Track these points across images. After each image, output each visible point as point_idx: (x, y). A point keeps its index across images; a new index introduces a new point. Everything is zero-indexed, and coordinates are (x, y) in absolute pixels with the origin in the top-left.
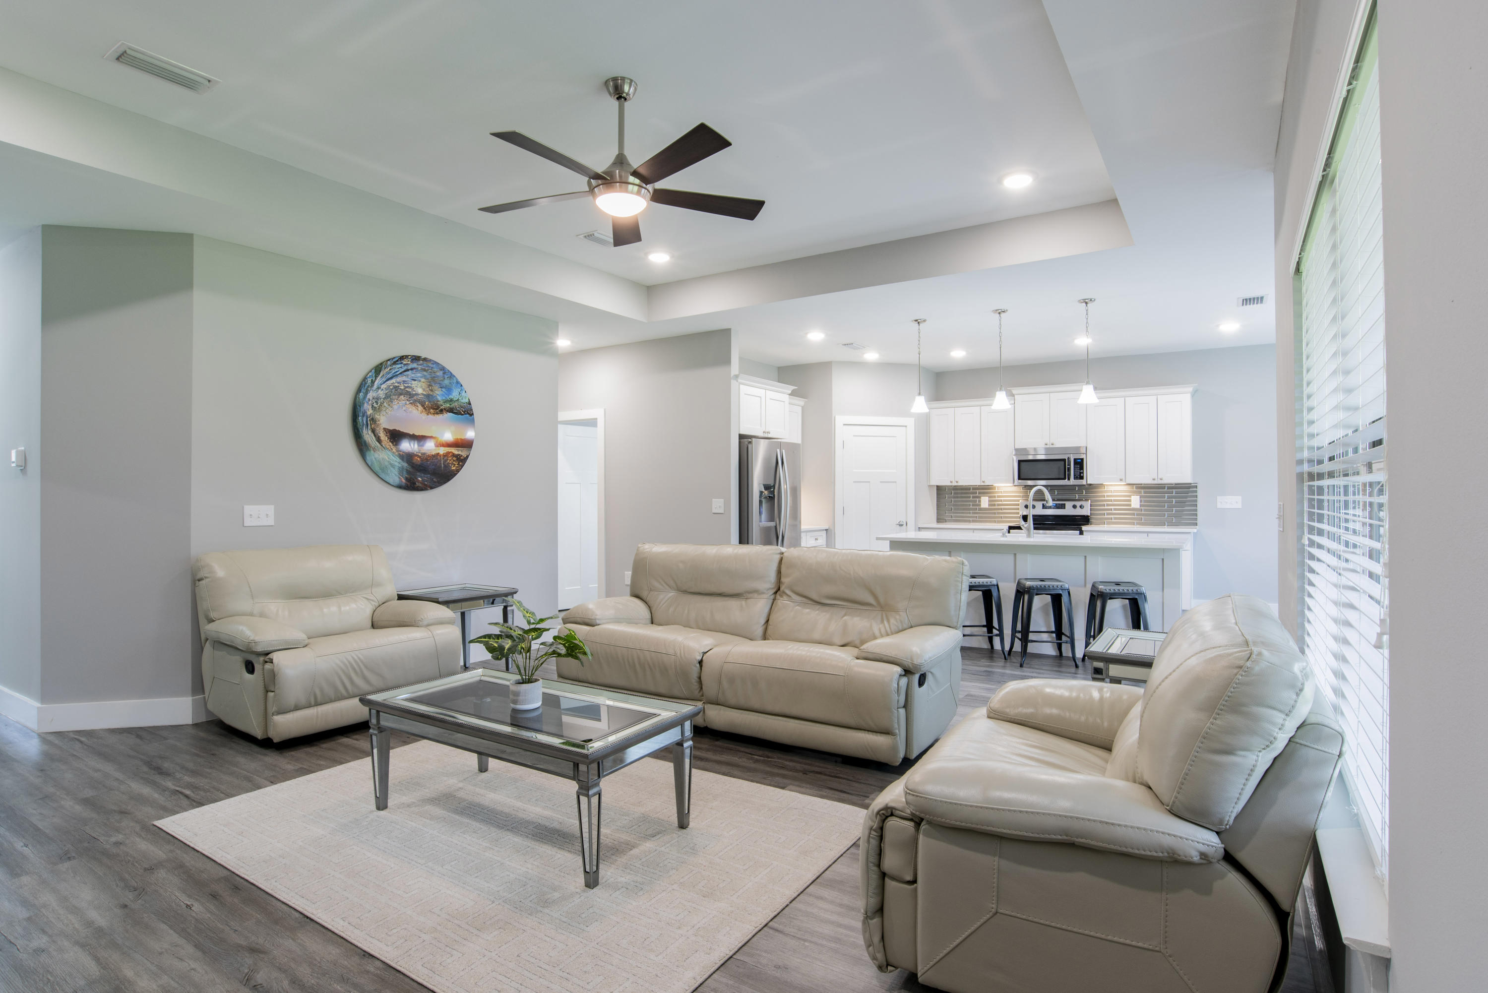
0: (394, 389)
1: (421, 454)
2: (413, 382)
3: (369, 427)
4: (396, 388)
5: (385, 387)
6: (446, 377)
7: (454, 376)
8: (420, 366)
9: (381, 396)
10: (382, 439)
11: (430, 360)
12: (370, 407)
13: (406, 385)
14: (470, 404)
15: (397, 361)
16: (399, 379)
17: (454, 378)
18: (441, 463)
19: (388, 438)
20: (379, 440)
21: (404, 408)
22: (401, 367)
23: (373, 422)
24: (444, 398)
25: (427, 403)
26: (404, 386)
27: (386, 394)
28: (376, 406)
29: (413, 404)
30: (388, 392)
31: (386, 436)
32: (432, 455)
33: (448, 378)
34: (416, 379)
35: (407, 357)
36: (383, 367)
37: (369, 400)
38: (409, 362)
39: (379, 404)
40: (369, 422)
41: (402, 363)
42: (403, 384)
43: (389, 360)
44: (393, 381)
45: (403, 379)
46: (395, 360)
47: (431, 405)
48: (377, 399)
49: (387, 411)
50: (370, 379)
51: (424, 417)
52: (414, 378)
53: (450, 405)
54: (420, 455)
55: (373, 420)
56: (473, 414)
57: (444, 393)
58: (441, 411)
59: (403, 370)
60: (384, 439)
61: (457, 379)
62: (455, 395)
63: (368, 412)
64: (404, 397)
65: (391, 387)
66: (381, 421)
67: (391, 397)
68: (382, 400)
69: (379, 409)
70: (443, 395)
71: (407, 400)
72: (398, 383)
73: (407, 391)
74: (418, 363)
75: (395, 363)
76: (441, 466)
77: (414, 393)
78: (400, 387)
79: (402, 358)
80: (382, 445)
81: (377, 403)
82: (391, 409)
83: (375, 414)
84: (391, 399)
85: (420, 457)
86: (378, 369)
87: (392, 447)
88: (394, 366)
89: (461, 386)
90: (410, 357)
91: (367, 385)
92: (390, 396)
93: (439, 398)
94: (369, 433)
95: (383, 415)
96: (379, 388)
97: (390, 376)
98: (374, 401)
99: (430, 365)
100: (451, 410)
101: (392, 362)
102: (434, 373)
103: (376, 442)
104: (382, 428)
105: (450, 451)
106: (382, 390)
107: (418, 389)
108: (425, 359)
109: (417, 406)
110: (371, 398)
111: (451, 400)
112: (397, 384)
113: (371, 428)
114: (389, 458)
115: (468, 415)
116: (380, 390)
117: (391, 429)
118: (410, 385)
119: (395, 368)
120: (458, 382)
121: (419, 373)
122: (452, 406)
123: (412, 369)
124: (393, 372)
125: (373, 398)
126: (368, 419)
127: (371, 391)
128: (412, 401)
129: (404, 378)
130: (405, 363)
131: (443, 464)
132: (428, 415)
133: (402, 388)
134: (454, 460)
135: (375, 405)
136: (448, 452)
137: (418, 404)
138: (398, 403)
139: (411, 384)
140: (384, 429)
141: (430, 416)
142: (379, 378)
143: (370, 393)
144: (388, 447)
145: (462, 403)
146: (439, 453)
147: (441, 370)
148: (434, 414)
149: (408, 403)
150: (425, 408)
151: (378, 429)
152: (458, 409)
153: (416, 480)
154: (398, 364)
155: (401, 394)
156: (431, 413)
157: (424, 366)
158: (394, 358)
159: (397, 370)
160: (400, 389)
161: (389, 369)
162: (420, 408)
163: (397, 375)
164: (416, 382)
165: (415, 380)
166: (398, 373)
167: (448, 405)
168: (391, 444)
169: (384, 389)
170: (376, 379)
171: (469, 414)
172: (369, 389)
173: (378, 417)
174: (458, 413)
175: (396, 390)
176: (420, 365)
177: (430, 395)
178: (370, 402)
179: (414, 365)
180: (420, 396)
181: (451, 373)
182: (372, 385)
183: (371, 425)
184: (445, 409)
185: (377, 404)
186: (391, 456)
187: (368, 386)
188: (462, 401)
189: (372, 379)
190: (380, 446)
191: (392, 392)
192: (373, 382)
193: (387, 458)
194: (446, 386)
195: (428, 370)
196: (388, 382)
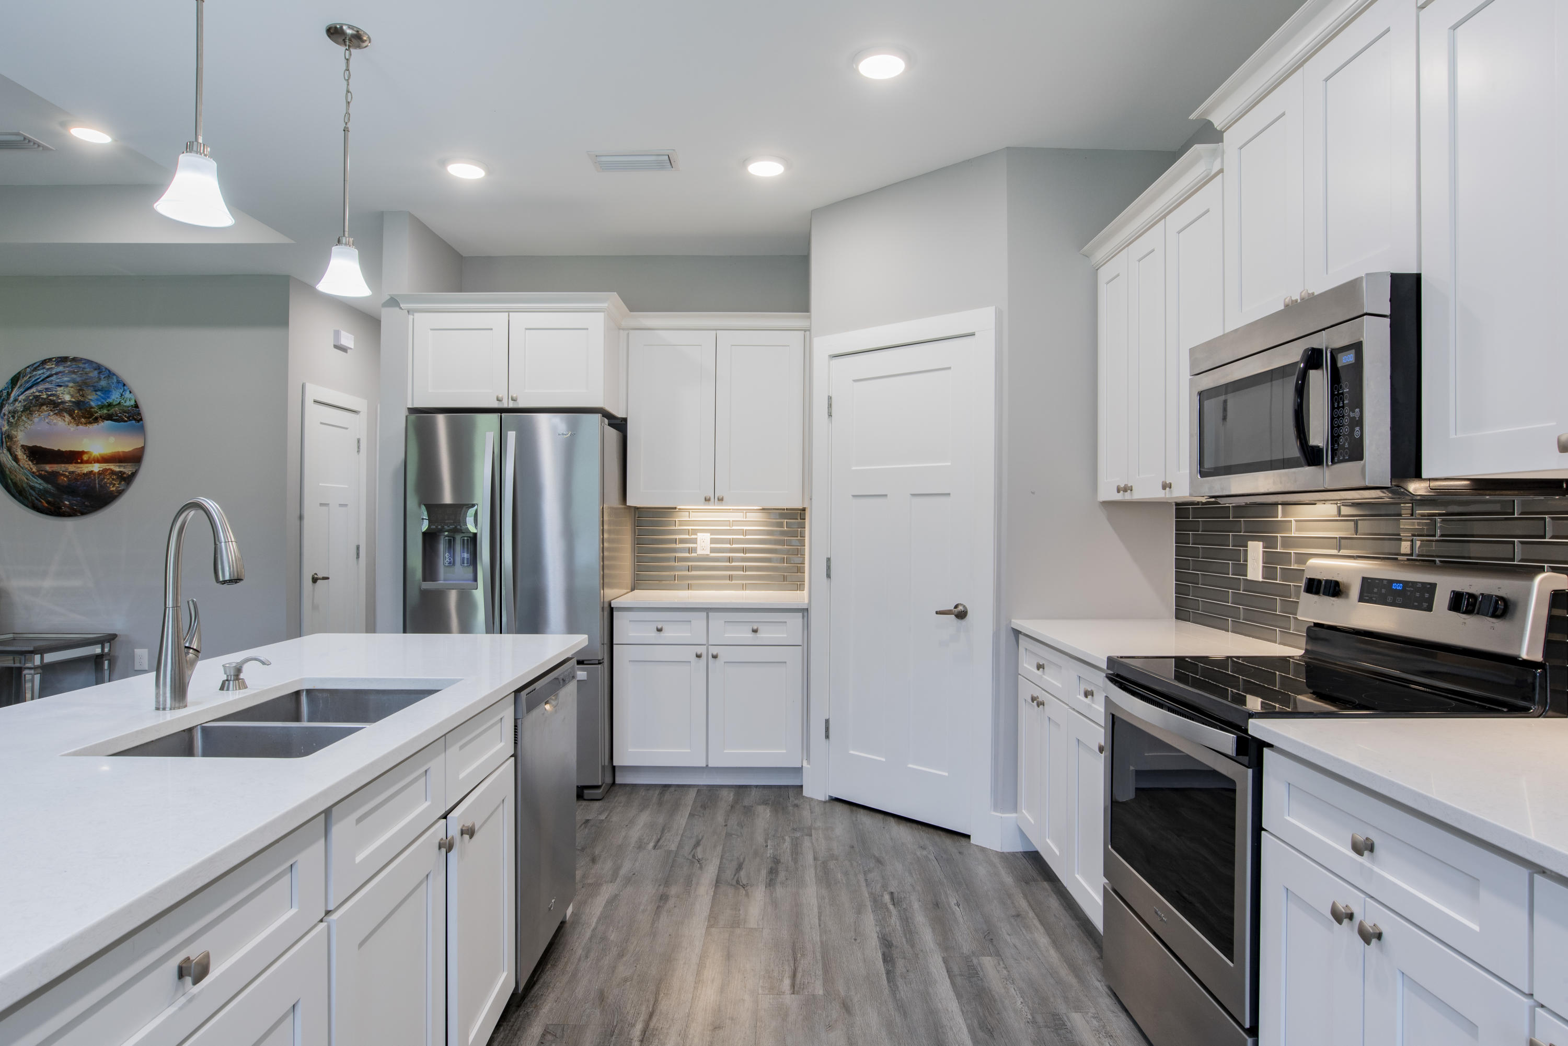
0: (34, 400)
1: (69, 473)
2: (59, 389)
3: (4, 445)
4: (37, 398)
5: (23, 398)
6: (102, 377)
7: (114, 374)
8: (68, 369)
9: (19, 409)
10: (19, 457)
11: (81, 360)
12: (5, 423)
13: (49, 393)
14: (136, 406)
15: (39, 366)
16: (40, 387)
17: (115, 377)
18: (95, 484)
19: (27, 456)
20: (16, 459)
21: (47, 421)
22: (43, 373)
23: (9, 439)
24: (100, 403)
25: (76, 412)
26: (47, 394)
27: (25, 406)
28: (13, 421)
29: (59, 414)
30: (27, 404)
31: (25, 454)
32: (84, 474)
33: (104, 378)
34: (62, 384)
35: (50, 360)
36: (22, 375)
37: (4, 415)
38: (53, 366)
39: (16, 418)
40: (4, 440)
41: (44, 368)
42: (45, 392)
43: (28, 367)
44: (34, 390)
45: (46, 387)
46: (35, 366)
47: (83, 413)
48: (13, 413)
49: (26, 425)
50: (6, 391)
51: (72, 429)
52: (60, 384)
53: (108, 411)
54: (67, 474)
55: (10, 437)
56: (141, 419)
57: (99, 397)
58: (96, 420)
59: (45, 376)
60: (22, 458)
61: (117, 377)
62: (115, 397)
63: (3, 429)
64: (47, 407)
65: (31, 398)
66: (19, 438)
67: (31, 409)
68: (20, 413)
69: (16, 424)
70: (97, 400)
71: (51, 410)
72: (40, 391)
73: (50, 399)
74: (65, 365)
75: (35, 369)
76: (96, 487)
77: (60, 401)
78: (42, 397)
79: (44, 362)
80: (19, 465)
81: (13, 417)
82: (30, 423)
83: (11, 430)
84: (30, 411)
85: (67, 477)
86: (14, 381)
87: (32, 466)
88: (35, 373)
89: (124, 385)
90: (54, 359)
91: (2, 398)
92: (29, 408)
93: (93, 404)
94: (5, 452)
95: (21, 431)
96: (16, 400)
97: (28, 385)
98: (10, 416)
99: (81, 365)
100: (109, 417)
101: (32, 369)
102: (86, 374)
103: (13, 462)
104: (20, 445)
105: (107, 467)
106: (20, 402)
107: (64, 396)
108: (75, 360)
109: (64, 416)
110: (7, 413)
111: (110, 405)
112: (37, 394)
113: (7, 446)
114: (27, 479)
115: (134, 422)
116: (17, 403)
117: (31, 445)
118: (54, 392)
119: (36, 375)
120: (119, 382)
121: (66, 377)
122: (110, 412)
123: (56, 374)
124: (34, 380)
125: (9, 413)
126: (4, 436)
127: (7, 405)
128: (57, 411)
129: (47, 385)
130: (48, 367)
131: (99, 484)
132: (77, 425)
133: (45, 396)
134: (113, 479)
135: (11, 420)
136: (106, 469)
137: (65, 414)
138: (39, 415)
139: (56, 391)
140: (22, 446)
141: (81, 427)
142: (16, 389)
143: (6, 407)
144: (27, 466)
145: (126, 406)
146: (92, 471)
147: (96, 369)
148: (85, 424)
149: (52, 413)
150: (73, 418)
151: (15, 446)
152: (119, 415)
153: (62, 504)
154: (39, 370)
155: (42, 405)
156: (81, 423)
157: (72, 368)
158: (35, 364)
159: (38, 377)
160: (42, 398)
161: (28, 377)
162: (68, 418)
163: (38, 383)
164: (62, 388)
165: (61, 386)
166: (39, 380)
167: (105, 411)
168: (30, 463)
169: (22, 401)
170: (12, 391)
171: (135, 420)
172: (5, 402)
173: (15, 433)
174: (120, 420)
175: (37, 401)
176: (67, 367)
177: (81, 401)
178: (6, 417)
179: (60, 369)
180: (67, 404)
181: (109, 371)
182: (8, 398)
183: (6, 443)
184: (101, 417)
185: (14, 419)
186: (31, 477)
187: (3, 400)
188: (125, 404)
189: (8, 392)
190: (17, 466)
191: (31, 403)
192: (9, 394)
193: (25, 479)
194: (102, 388)
195: (78, 372)
196: (27, 392)
